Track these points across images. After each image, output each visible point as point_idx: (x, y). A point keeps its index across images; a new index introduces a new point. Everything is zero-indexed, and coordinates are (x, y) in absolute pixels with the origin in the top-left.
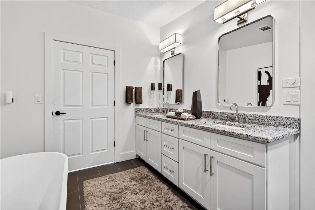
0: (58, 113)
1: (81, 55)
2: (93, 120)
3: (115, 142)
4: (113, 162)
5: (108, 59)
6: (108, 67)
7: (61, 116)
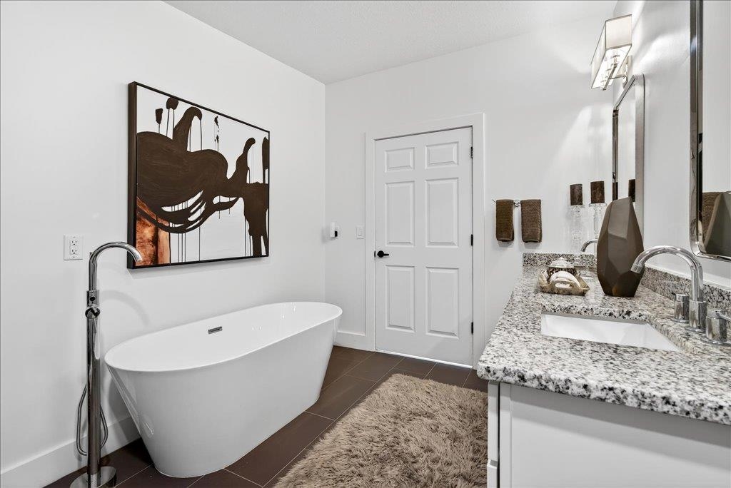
0: (381, 254)
1: (411, 152)
2: (431, 270)
3: (472, 324)
4: (471, 367)
5: (458, 147)
6: (458, 164)
7: (384, 260)
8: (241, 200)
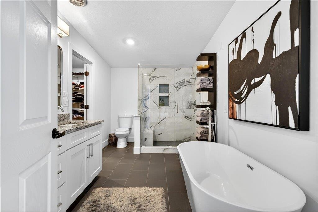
8: (268, 76)
